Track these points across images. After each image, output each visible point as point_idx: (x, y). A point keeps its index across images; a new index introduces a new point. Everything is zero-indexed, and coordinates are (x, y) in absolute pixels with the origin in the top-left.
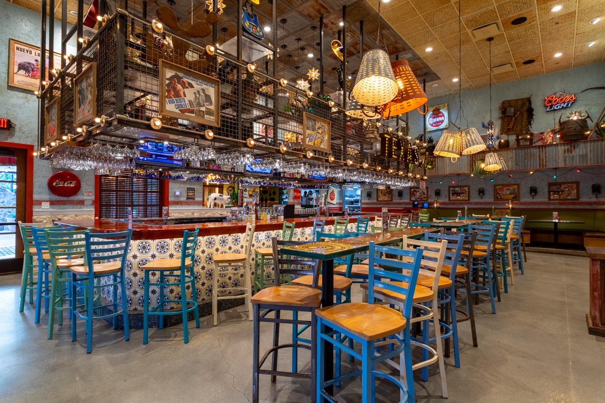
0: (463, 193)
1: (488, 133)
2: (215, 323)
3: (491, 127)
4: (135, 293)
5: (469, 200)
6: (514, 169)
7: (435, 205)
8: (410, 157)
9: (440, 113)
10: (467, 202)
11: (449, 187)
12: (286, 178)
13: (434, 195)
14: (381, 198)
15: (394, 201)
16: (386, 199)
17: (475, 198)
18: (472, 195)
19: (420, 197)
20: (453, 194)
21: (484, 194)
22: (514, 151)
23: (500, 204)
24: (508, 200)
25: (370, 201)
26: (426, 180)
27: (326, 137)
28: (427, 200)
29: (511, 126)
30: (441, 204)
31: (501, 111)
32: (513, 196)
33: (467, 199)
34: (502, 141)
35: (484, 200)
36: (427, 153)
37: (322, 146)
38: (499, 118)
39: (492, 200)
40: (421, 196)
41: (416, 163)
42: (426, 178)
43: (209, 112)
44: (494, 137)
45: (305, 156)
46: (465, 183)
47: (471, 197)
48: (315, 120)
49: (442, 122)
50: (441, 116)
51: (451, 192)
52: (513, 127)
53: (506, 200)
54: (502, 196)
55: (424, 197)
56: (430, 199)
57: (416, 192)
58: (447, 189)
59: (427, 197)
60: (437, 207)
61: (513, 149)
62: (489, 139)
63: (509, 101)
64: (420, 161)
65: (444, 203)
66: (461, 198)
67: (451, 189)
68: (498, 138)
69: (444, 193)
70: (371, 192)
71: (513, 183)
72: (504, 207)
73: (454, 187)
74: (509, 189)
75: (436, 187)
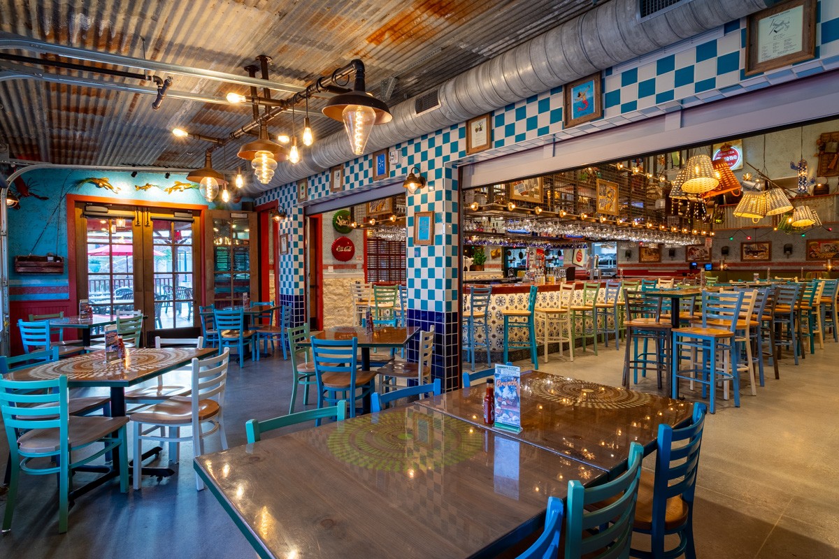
0: (763, 251)
1: (800, 175)
2: (546, 361)
3: (804, 168)
4: (480, 336)
5: (770, 259)
6: (835, 221)
7: (722, 267)
8: (696, 212)
9: (731, 150)
10: (768, 262)
11: (742, 244)
12: (543, 237)
13: (720, 254)
14: (645, 258)
15: (664, 262)
16: (651, 260)
17: (779, 257)
18: (774, 253)
19: (700, 257)
20: (747, 253)
21: (791, 252)
22: (835, 198)
23: (815, 264)
24: (827, 259)
25: (629, 263)
26: (712, 236)
27: (615, 201)
28: (710, 260)
29: (832, 166)
30: (729, 265)
31: (818, 147)
32: (833, 254)
33: (768, 258)
34: (819, 185)
35: (791, 260)
36: (716, 205)
37: (611, 210)
38: (815, 156)
39: (803, 259)
40: (702, 255)
41: (704, 218)
42: (713, 234)
43: (536, 192)
44: (808, 180)
45: (598, 221)
46: (765, 238)
47: (773, 256)
48: (605, 185)
49: (734, 162)
50: (732, 155)
51: (744, 249)
52: (835, 167)
53: (823, 259)
54: (818, 254)
55: (706, 257)
56: (715, 258)
57: (695, 250)
58: (738, 246)
59: (711, 257)
60: (724, 269)
61: (833, 195)
62: (801, 183)
63: (831, 133)
64: (708, 215)
65: (734, 264)
66: (759, 258)
67: (745, 246)
68: (813, 181)
69: (735, 250)
70: (630, 251)
71: (834, 237)
72: (820, 268)
73: (749, 243)
74: (829, 245)
75: (723, 244)
